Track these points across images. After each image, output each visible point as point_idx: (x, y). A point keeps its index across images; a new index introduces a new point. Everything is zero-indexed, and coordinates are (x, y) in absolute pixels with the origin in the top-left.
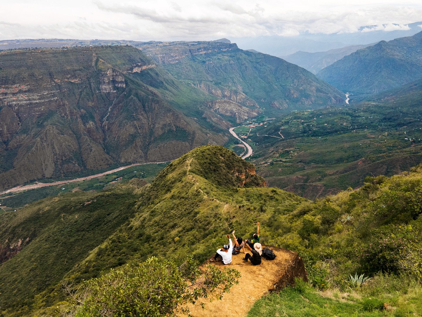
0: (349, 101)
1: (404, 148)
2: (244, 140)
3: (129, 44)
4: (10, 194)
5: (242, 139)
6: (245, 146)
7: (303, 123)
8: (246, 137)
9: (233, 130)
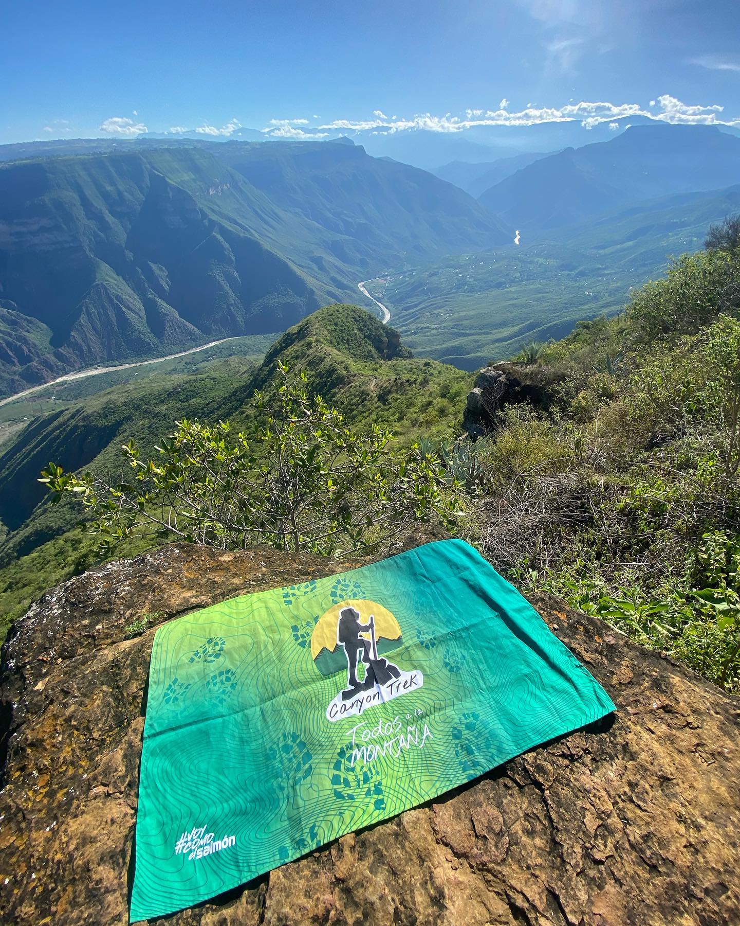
0: (519, 240)
1: (582, 305)
2: (379, 300)
3: (199, 146)
4: (64, 383)
5: (375, 299)
6: (381, 309)
7: (457, 274)
8: (381, 296)
9: (363, 286)
